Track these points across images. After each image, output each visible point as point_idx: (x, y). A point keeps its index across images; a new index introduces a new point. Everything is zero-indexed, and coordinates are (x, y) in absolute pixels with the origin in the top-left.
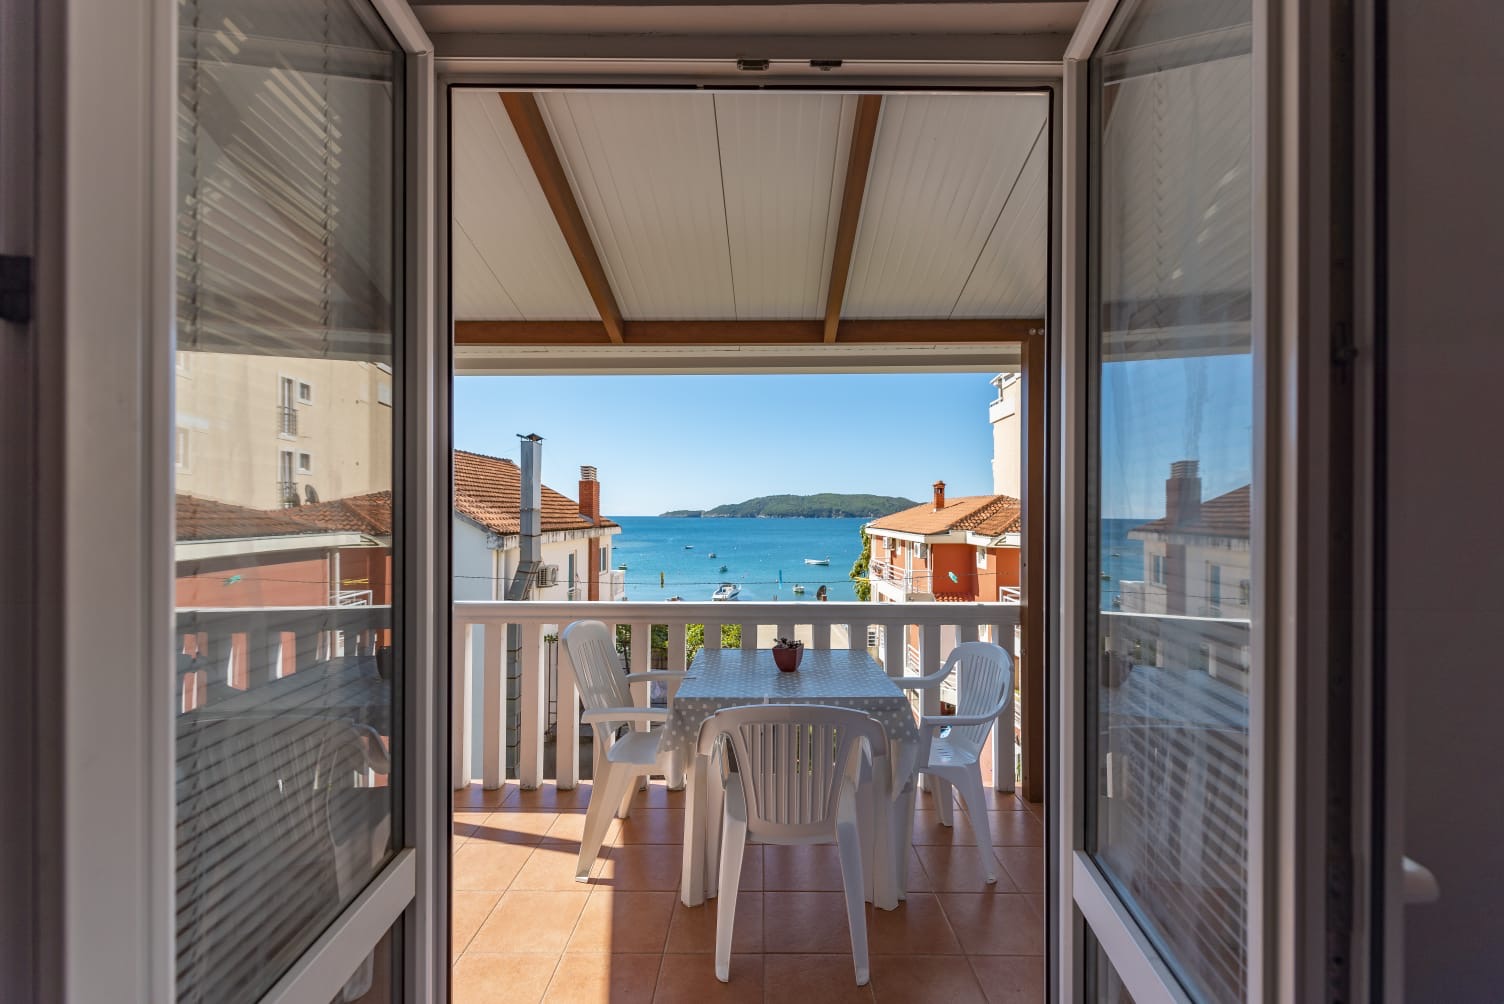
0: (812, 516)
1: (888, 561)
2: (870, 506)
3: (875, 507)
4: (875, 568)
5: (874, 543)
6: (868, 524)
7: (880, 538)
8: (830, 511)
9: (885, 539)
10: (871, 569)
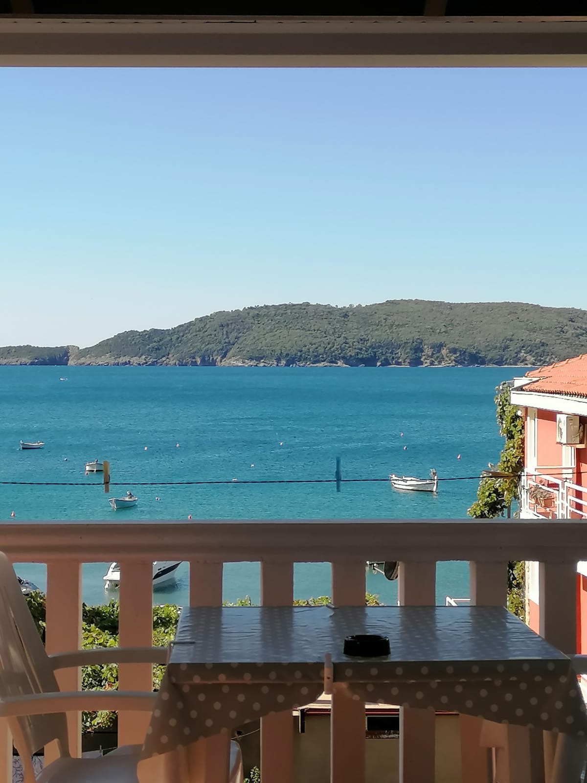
0: (370, 362)
1: (569, 474)
2: (524, 335)
3: (538, 338)
4: (534, 493)
5: (531, 425)
6: (518, 382)
7: (548, 415)
8: (418, 349)
9: (562, 418)
10: (524, 496)
